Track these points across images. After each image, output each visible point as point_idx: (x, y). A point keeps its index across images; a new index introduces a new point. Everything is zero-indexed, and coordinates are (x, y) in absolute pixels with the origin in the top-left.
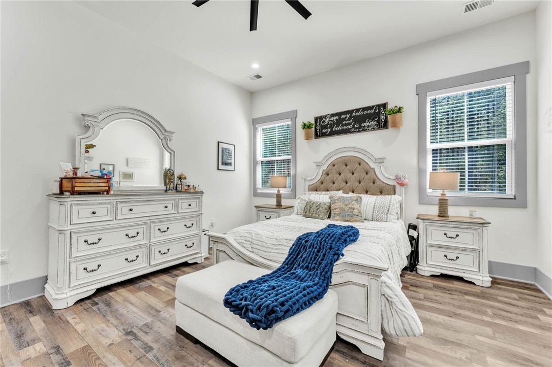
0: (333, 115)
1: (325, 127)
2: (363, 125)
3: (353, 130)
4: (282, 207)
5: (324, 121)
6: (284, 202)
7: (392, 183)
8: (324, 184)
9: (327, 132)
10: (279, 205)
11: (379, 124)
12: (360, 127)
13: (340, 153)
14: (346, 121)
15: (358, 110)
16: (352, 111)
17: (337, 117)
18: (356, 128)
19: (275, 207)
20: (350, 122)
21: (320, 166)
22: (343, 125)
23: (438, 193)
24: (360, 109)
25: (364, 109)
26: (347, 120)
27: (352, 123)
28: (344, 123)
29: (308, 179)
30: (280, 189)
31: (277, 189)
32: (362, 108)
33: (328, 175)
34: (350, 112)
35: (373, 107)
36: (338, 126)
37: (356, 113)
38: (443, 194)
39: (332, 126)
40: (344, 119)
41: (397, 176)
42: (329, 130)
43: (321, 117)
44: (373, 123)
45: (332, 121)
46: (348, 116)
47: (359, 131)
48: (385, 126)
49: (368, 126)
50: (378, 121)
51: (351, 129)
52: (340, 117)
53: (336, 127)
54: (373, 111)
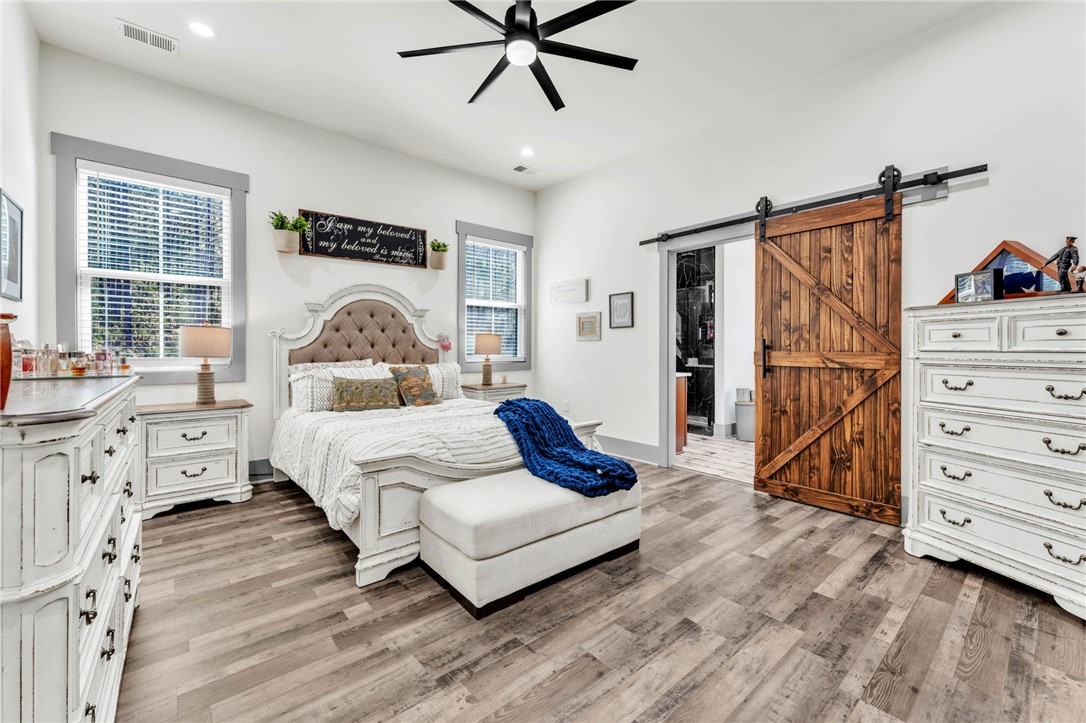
0: (342, 220)
1: (326, 237)
2: (393, 253)
3: (377, 257)
4: (217, 406)
5: (322, 226)
6: (221, 393)
7: (434, 346)
8: (330, 348)
9: (330, 247)
10: (207, 400)
11: (415, 259)
12: (389, 256)
13: (358, 292)
14: (367, 238)
15: (386, 227)
16: (378, 225)
17: (351, 227)
18: (382, 256)
19: (194, 407)
20: (374, 242)
21: (317, 311)
22: (361, 244)
23: (481, 359)
24: (390, 226)
25: (396, 229)
26: (369, 238)
27: (376, 245)
28: (363, 240)
29: (288, 336)
30: (210, 361)
31: (201, 361)
32: (393, 226)
33: (337, 330)
34: (375, 226)
35: (409, 230)
36: (351, 243)
37: (383, 229)
38: (487, 360)
39: (339, 239)
40: (363, 234)
41: (439, 336)
42: (334, 246)
43: (316, 214)
44: (408, 255)
45: (339, 229)
46: (370, 231)
47: (387, 262)
48: (423, 264)
49: (401, 258)
50: (414, 253)
51: (374, 254)
52: (355, 227)
53: (348, 244)
54: (407, 236)
